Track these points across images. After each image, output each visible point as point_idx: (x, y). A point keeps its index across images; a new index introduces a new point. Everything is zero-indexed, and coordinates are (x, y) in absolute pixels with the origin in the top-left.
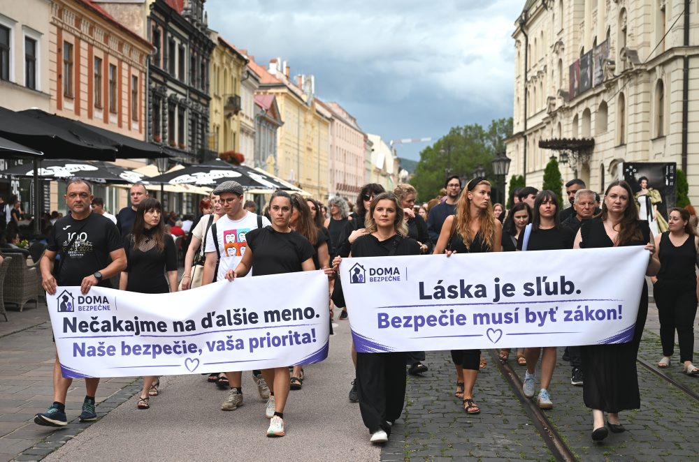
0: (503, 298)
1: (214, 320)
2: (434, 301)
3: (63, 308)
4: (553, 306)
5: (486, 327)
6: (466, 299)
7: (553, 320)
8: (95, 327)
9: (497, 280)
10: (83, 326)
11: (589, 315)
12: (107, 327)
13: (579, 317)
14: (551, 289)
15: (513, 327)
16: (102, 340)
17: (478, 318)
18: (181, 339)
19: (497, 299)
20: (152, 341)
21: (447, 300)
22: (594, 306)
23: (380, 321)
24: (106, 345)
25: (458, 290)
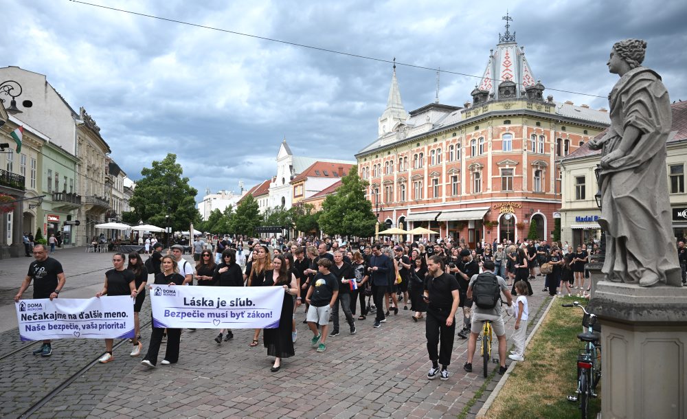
0: (221, 307)
1: (84, 316)
2: (190, 306)
3: (22, 310)
4: (243, 311)
5: (213, 318)
6: (205, 307)
7: (243, 317)
8: (35, 317)
9: (219, 299)
10: (29, 317)
11: (258, 315)
12: (41, 317)
13: (254, 316)
14: (242, 304)
15: (225, 319)
16: (38, 323)
17: (210, 315)
18: (72, 322)
19: (218, 307)
20: (62, 323)
21: (196, 306)
22: (260, 312)
23: (166, 313)
24: (41, 326)
25: (201, 302)
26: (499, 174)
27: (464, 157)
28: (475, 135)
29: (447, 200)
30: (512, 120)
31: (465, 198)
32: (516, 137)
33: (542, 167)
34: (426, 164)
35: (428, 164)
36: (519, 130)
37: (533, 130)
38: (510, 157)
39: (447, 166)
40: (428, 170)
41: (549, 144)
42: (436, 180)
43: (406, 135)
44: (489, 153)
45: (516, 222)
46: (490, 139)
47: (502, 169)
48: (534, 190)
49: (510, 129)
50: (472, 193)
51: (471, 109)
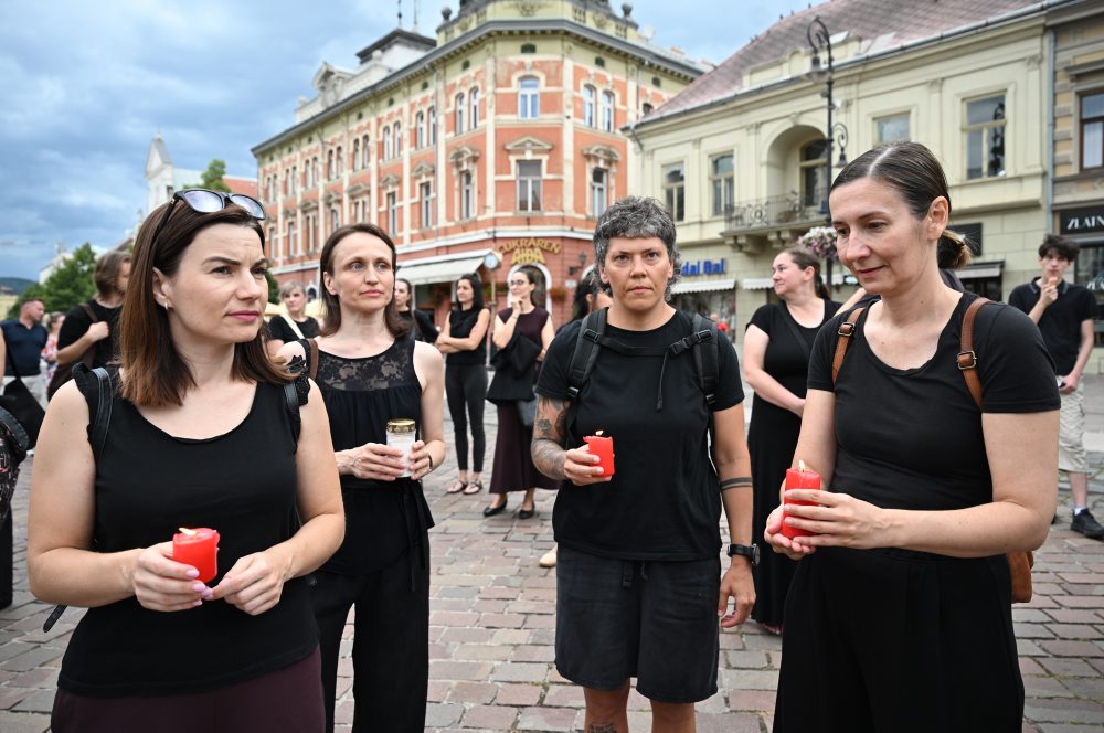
26: (509, 173)
27: (443, 136)
28: (463, 83)
29: (413, 238)
30: (541, 45)
31: (446, 231)
32: (548, 85)
33: (609, 162)
34: (374, 158)
35: (379, 157)
36: (553, 70)
37: (589, 76)
38: (534, 131)
39: (412, 160)
40: (379, 172)
41: (625, 113)
42: (392, 195)
43: (337, 96)
44: (489, 123)
45: (549, 285)
46: (490, 88)
47: (518, 161)
48: (590, 214)
49: (534, 66)
50: (457, 218)
51: (456, 21)
